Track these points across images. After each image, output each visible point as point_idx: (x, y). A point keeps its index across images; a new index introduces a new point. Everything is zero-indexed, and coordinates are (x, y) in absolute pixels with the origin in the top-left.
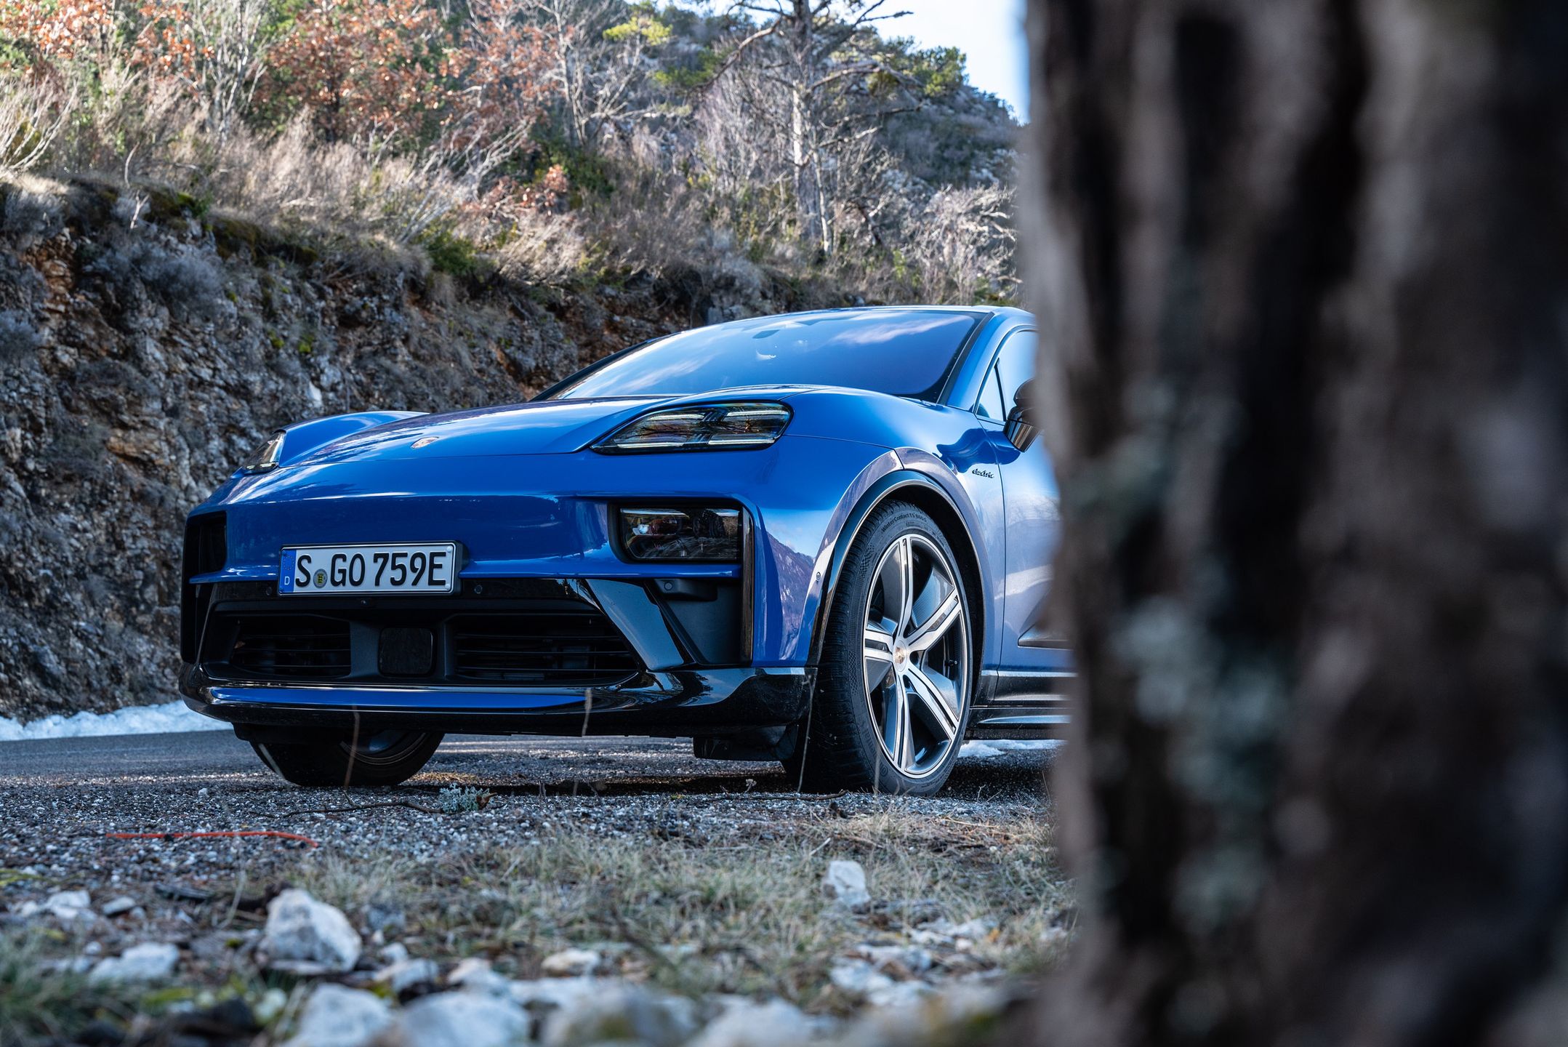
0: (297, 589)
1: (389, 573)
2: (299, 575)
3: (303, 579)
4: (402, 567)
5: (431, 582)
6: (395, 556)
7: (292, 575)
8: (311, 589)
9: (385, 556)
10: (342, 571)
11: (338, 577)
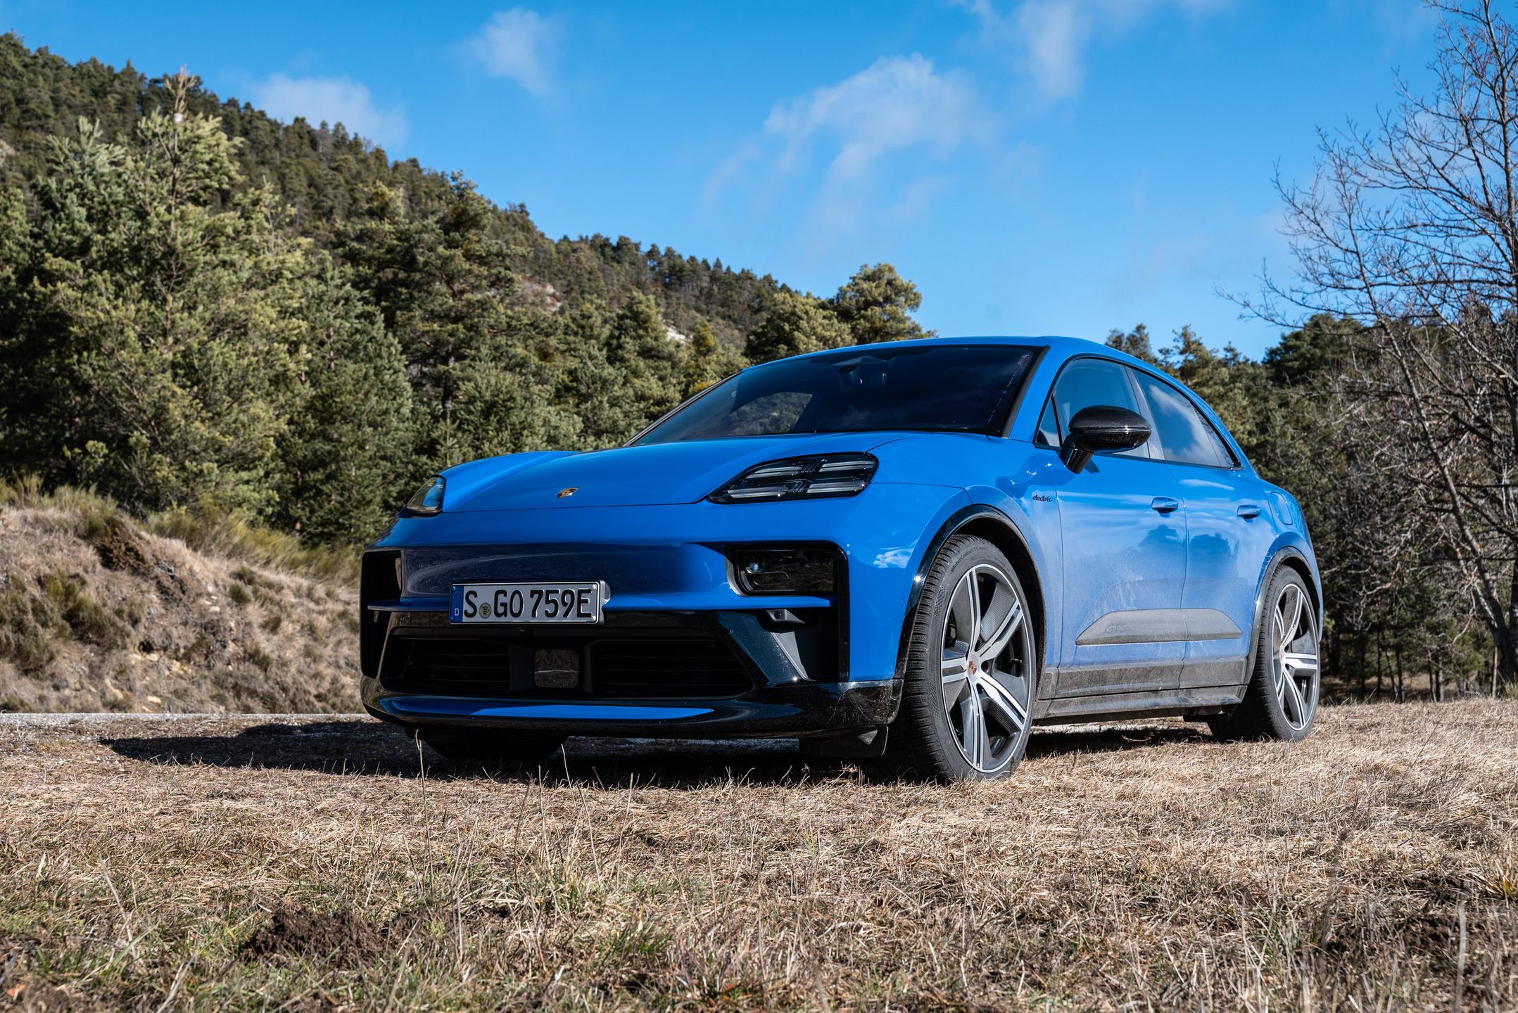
0: (465, 619)
1: (544, 607)
2: (466, 607)
3: (471, 610)
4: (554, 601)
5: (580, 615)
6: (548, 592)
7: (461, 608)
8: (478, 619)
9: (540, 593)
10: (504, 605)
11: (501, 610)
